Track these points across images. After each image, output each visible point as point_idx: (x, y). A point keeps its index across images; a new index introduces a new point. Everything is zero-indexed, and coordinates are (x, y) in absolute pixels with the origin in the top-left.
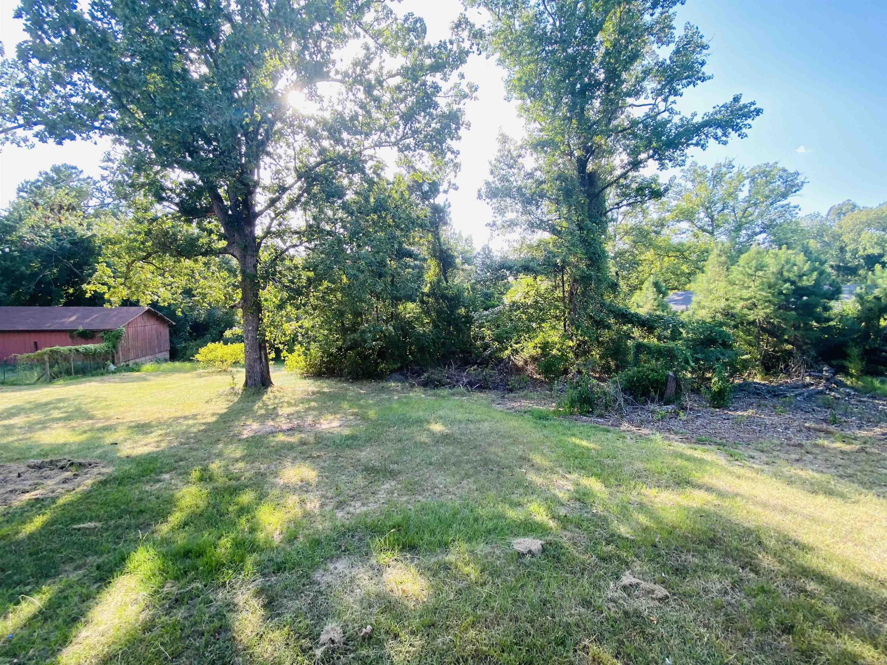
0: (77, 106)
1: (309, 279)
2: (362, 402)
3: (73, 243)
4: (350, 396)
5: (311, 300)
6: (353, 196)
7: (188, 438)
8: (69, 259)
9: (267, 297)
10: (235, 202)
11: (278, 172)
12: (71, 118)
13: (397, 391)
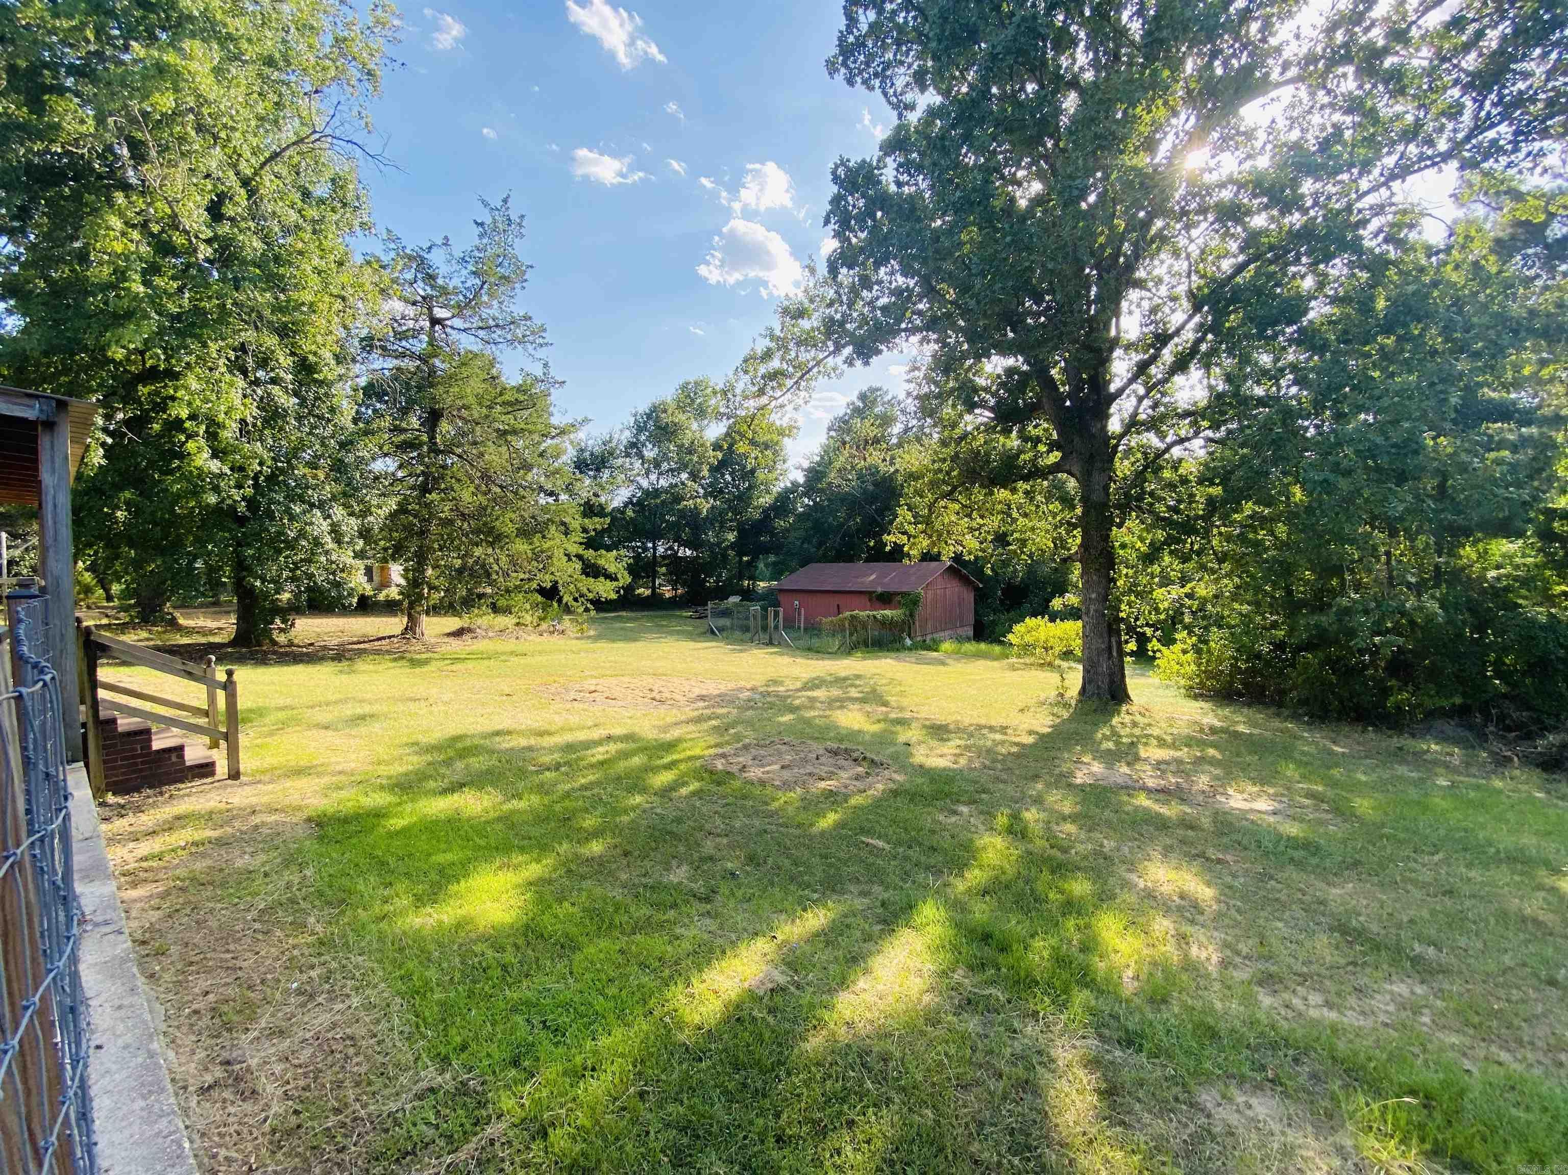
0: (884, 309)
1: (1211, 501)
2: (1336, 772)
3: (876, 484)
4: (1303, 753)
5: (1214, 543)
6: (1327, 309)
7: (994, 761)
8: (872, 503)
9: (1127, 539)
10: (1077, 386)
11: (1154, 310)
12: (878, 326)
13: (1447, 766)
